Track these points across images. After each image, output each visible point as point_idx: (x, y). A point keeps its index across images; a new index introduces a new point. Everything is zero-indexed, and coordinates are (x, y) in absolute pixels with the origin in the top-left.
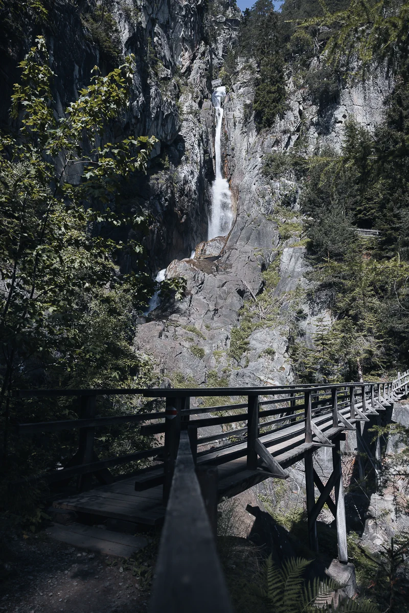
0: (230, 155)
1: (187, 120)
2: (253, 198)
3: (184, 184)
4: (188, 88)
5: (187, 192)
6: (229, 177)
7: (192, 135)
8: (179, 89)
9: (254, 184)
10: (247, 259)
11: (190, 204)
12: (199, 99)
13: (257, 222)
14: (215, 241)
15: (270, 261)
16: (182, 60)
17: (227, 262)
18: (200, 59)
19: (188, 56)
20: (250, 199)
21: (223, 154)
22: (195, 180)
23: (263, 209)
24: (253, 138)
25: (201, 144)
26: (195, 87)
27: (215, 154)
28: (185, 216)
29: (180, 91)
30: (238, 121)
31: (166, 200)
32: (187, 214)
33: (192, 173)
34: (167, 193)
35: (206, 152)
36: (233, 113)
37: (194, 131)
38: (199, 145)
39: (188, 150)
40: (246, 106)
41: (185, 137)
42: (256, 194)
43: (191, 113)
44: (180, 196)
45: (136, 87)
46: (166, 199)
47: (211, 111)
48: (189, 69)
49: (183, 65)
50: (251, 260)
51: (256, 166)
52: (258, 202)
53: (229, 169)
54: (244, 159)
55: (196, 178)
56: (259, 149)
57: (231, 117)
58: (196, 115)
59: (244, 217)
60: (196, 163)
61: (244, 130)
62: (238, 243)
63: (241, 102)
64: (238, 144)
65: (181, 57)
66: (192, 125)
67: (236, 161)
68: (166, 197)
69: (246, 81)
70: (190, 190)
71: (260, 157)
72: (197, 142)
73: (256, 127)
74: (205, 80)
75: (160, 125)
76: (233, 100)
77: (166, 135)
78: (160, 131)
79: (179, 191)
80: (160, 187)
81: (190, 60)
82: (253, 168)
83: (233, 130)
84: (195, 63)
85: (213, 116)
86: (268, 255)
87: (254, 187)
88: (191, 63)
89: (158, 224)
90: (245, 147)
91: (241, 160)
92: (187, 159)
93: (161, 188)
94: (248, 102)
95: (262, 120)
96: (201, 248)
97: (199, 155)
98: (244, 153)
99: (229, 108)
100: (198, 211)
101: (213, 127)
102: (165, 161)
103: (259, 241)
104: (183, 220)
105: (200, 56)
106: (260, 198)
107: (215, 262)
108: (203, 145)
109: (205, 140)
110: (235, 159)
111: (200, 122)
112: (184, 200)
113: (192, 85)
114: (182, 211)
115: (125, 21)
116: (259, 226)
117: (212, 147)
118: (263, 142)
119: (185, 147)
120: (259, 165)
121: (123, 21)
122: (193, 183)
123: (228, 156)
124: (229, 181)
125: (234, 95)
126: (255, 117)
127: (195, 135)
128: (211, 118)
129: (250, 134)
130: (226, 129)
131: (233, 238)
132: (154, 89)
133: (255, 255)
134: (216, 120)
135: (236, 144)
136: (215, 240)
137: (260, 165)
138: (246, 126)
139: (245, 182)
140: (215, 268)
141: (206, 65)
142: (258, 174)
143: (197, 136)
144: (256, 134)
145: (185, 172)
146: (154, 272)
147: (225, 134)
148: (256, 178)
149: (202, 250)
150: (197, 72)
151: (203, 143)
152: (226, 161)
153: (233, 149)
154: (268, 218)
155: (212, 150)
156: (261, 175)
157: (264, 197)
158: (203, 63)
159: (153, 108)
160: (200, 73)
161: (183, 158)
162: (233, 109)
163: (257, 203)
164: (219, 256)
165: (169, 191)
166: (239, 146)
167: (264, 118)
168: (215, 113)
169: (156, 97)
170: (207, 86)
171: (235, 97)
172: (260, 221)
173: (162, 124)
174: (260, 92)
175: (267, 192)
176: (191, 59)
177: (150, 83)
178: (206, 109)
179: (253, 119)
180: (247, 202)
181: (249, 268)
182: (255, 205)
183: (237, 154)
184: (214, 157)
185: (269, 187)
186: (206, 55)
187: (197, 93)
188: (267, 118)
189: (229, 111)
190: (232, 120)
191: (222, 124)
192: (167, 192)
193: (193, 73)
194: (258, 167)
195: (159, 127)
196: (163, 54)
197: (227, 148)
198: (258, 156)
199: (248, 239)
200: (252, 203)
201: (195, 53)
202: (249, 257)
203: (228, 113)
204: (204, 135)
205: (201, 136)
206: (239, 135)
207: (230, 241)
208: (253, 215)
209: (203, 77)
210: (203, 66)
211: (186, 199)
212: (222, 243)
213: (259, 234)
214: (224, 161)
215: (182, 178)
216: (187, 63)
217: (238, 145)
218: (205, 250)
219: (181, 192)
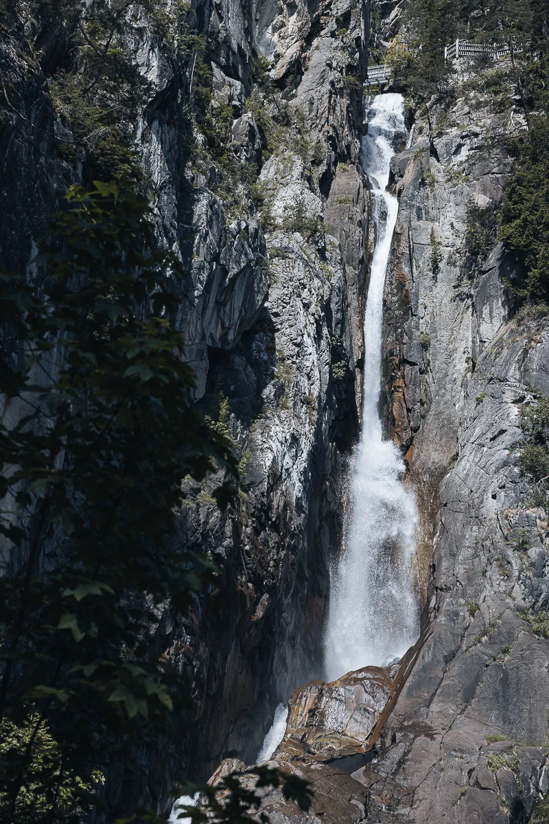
0: (413, 364)
1: (283, 253)
2: (488, 543)
3: (272, 488)
4: (290, 134)
5: (277, 518)
6: (406, 436)
7: (299, 304)
8: (263, 138)
9: (494, 497)
10: (465, 779)
11: (283, 554)
12: (323, 168)
13: (500, 638)
14: (359, 686)
15: (538, 790)
16: (275, 38)
17: (399, 779)
18: (333, 35)
19: (296, 29)
20: (479, 545)
21: (391, 354)
22: (302, 463)
23: (518, 591)
24: (494, 326)
25: (325, 331)
26: (314, 126)
27: (363, 354)
28: (266, 596)
29: (264, 146)
30: (446, 256)
31: (218, 557)
32: (272, 590)
33: (295, 440)
34: (221, 537)
35: (337, 354)
36: (430, 225)
37: (305, 293)
38: (318, 338)
39: (283, 360)
40: (475, 214)
41: (276, 315)
42: (499, 534)
43: (298, 228)
44: (256, 532)
45: (164, 226)
46: (219, 555)
47: (358, 209)
48: (297, 69)
49: (278, 56)
50: (477, 784)
51: (502, 432)
52: (504, 563)
53: (409, 410)
54: (459, 382)
55: (305, 456)
56: (513, 372)
57: (425, 239)
58: (312, 235)
59: (457, 614)
60: (307, 402)
61: (466, 290)
62: (435, 707)
63: (459, 198)
64: (444, 333)
65: (275, 30)
66: (299, 272)
67: (433, 388)
68: (220, 550)
69: (478, 130)
70: (286, 505)
71: (515, 402)
72: (312, 329)
73: (506, 292)
74: (344, 102)
75: (211, 305)
76: (432, 184)
77: (226, 330)
78: (210, 323)
79: (253, 515)
80: (202, 518)
81: (302, 38)
82: (490, 435)
83: (428, 283)
84: (317, 48)
85: (365, 225)
86: (534, 769)
87: (491, 507)
88: (303, 49)
89: (188, 638)
90: (465, 342)
91: (449, 386)
92: (280, 391)
93: (206, 523)
94: (482, 201)
95: (527, 277)
96: (310, 704)
97: (316, 373)
98: (461, 365)
99: (419, 209)
100: (305, 565)
101: (361, 261)
102: (216, 417)
103: (506, 709)
104: (260, 613)
105: (332, 25)
106: (510, 552)
107: (359, 775)
108: (330, 332)
109: (336, 316)
110: (429, 377)
111: (323, 258)
112: (266, 543)
113: (302, 119)
114: (256, 580)
115: (152, 48)
116: (505, 651)
117: (354, 330)
118: (526, 352)
119: (274, 349)
120: (510, 431)
121: (147, 47)
122: (295, 476)
123: (408, 367)
124: (406, 448)
125: (437, 169)
126: (504, 259)
127: (306, 306)
128: (357, 233)
129: (486, 310)
130: (406, 270)
131: (418, 686)
132: (205, 202)
133: (490, 764)
134: (372, 236)
135: (434, 331)
136: (357, 680)
137: (513, 434)
138: (471, 278)
139: (462, 475)
140: (361, 806)
141: (352, 54)
142: (505, 464)
143: (312, 309)
144: (504, 312)
145: (275, 445)
146: (163, 801)
147: (401, 285)
148: (501, 478)
149: (312, 712)
150: (322, 79)
151: (329, 326)
152: (400, 382)
153: (425, 346)
154: (535, 626)
155: (357, 341)
156: (516, 470)
157: (523, 547)
158: (343, 49)
159: (201, 268)
160: (332, 83)
161: (269, 391)
162: (433, 213)
163: (501, 566)
164: (373, 752)
165: (228, 529)
166: (445, 339)
167: (534, 272)
168: (370, 214)
169: (211, 227)
170: (349, 120)
171: (441, 178)
172: (510, 636)
173: (217, 303)
174: (523, 191)
175: (536, 530)
176: (305, 34)
177: (193, 179)
178: (345, 201)
179: (497, 265)
180: (464, 554)
181: (470, 810)
182: (494, 572)
183: (438, 363)
184: (361, 364)
185: (543, 514)
186: (352, 23)
187: (318, 148)
188: (542, 274)
189: (419, 218)
190: (428, 252)
191: (393, 251)
192: (223, 533)
193: (308, 78)
194: (507, 439)
195: (209, 312)
196: (223, 35)
197: (406, 339)
198: (509, 396)
199: (469, 694)
200: (484, 559)
201: (318, 16)
202: (470, 772)
203: (415, 223)
204: (335, 299)
205: (326, 307)
206: (446, 300)
207: (409, 694)
208: (489, 611)
209: (340, 92)
210: (342, 58)
211: (273, 539)
212: (380, 694)
213: (505, 681)
214: (393, 379)
215: (266, 471)
216: (291, 51)
217: (444, 335)
218: (323, 715)
219: (258, 519)
